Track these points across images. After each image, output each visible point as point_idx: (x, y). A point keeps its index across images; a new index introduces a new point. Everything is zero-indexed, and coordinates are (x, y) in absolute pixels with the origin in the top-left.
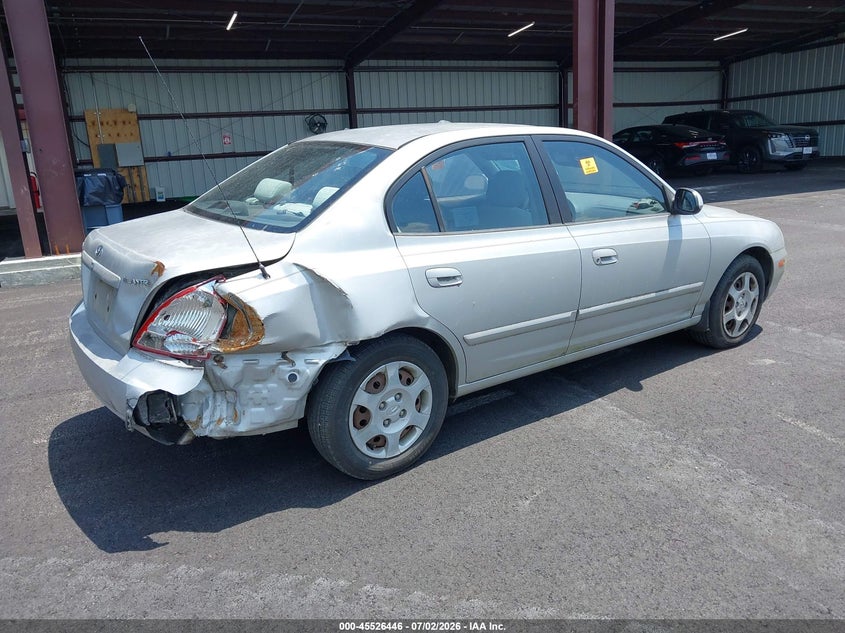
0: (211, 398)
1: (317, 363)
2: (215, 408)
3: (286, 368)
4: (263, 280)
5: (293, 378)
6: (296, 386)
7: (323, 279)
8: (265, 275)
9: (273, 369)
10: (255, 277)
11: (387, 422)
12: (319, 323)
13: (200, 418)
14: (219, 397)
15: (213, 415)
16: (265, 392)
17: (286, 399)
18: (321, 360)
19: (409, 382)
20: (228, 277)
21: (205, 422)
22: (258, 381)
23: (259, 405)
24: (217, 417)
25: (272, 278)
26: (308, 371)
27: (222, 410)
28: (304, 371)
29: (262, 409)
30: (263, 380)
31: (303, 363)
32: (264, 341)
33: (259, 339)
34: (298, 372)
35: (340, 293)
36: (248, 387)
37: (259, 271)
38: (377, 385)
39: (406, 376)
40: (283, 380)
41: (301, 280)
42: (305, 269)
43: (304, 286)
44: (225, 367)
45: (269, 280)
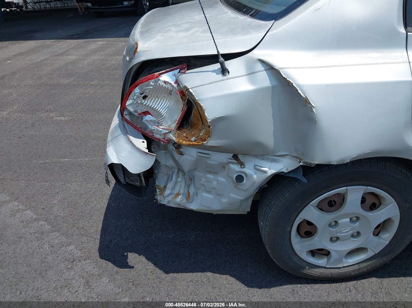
0: (175, 173)
1: (265, 172)
2: (176, 182)
3: (236, 168)
4: (220, 77)
5: (240, 179)
6: (241, 187)
7: (289, 82)
8: (224, 71)
9: (224, 166)
10: (213, 71)
11: (334, 239)
12: (275, 132)
13: (165, 187)
14: (181, 174)
15: (173, 188)
16: (215, 183)
17: (232, 195)
18: (270, 169)
19: (373, 207)
20: (190, 67)
21: (167, 192)
22: (210, 172)
23: (209, 192)
24: (176, 192)
25: (231, 75)
26: (255, 176)
27: (181, 187)
28: (251, 176)
29: (211, 196)
30: (215, 173)
31: (252, 167)
32: (211, 142)
33: (205, 140)
34: (246, 175)
35: (305, 102)
36: (201, 174)
37: (217, 66)
38: (333, 205)
39: (370, 200)
40: (232, 178)
41: (264, 80)
42: (270, 68)
43: (266, 89)
44: (181, 154)
45: (228, 76)
